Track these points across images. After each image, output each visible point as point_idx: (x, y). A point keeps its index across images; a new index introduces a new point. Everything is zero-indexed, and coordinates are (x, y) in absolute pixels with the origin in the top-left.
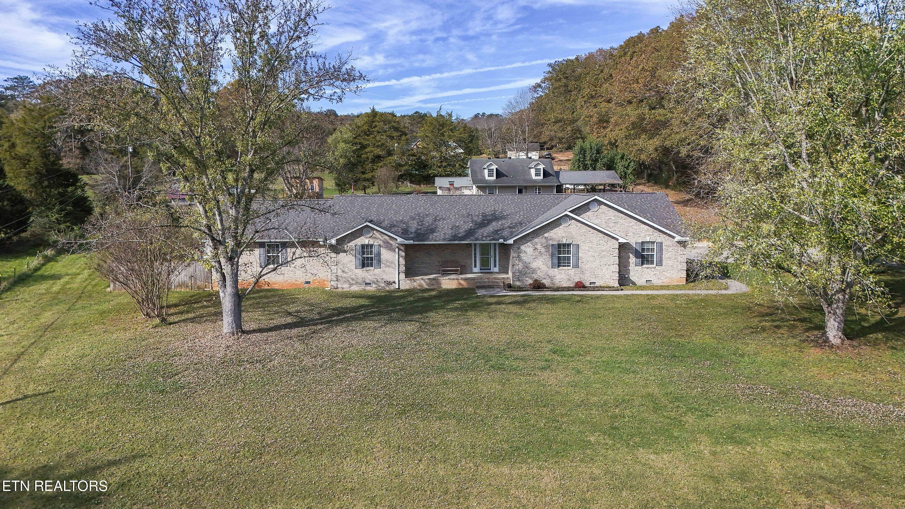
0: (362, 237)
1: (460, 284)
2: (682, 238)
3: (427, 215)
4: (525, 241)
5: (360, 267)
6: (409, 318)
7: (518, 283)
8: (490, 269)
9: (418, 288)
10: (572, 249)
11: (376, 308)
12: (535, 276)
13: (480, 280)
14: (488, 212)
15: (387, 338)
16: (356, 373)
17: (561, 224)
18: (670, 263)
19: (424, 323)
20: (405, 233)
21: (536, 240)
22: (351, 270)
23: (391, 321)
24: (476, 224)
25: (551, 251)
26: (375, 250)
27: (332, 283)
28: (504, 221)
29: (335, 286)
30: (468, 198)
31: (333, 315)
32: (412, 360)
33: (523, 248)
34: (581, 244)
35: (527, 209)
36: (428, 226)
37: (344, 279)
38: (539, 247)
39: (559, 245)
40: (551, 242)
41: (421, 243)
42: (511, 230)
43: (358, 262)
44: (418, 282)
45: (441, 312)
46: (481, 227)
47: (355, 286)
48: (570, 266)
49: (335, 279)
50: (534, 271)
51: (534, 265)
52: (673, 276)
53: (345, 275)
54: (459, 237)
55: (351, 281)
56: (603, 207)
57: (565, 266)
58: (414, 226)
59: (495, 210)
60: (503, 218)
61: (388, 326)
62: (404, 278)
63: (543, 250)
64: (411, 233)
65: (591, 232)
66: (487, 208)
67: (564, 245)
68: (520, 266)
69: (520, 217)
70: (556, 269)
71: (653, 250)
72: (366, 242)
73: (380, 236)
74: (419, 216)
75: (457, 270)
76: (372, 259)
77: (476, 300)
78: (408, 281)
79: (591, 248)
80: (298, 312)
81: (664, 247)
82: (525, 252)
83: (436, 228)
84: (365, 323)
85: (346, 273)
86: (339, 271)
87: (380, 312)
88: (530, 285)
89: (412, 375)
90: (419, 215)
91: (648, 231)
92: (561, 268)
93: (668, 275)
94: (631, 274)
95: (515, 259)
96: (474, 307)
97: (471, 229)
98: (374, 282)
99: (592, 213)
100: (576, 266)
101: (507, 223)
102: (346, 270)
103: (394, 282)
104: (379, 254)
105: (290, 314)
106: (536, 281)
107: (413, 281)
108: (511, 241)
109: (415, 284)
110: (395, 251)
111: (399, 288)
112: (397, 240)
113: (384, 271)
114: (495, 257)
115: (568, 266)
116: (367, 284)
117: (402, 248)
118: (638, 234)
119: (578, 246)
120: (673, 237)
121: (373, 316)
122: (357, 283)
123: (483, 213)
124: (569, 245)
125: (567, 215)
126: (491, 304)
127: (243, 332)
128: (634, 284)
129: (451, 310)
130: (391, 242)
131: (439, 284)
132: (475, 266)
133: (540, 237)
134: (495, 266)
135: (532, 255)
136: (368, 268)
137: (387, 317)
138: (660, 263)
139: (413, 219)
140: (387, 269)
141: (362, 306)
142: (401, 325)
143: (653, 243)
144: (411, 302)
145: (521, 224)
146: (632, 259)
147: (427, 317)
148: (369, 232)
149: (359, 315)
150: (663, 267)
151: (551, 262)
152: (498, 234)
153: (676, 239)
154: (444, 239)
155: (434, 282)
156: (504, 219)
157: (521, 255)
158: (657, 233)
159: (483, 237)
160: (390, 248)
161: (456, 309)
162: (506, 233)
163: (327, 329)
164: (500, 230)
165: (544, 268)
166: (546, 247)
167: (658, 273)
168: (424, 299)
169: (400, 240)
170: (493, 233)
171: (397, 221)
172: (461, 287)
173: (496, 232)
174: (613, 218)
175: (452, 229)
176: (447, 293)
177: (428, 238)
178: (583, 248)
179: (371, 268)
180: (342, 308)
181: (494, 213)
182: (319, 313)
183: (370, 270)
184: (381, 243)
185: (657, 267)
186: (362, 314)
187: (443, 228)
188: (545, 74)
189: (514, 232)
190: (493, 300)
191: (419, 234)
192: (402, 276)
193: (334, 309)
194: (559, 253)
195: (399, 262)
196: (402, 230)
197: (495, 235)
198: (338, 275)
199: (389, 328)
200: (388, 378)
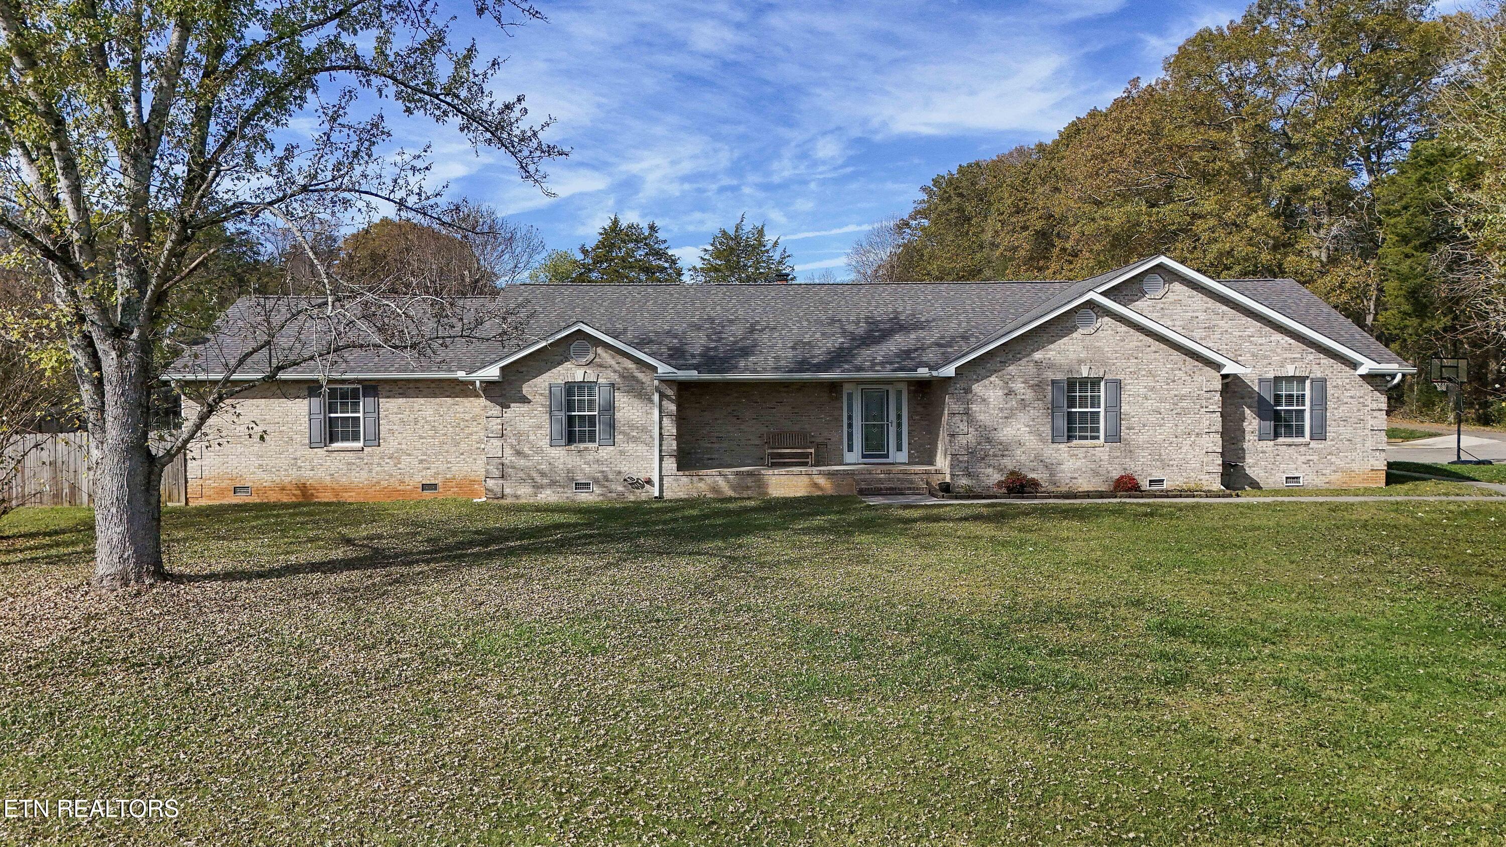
0: (567, 365)
1: (816, 485)
2: (1377, 366)
3: (731, 322)
4: (983, 372)
5: (563, 442)
6: (690, 547)
7: (964, 481)
8: (887, 456)
9: (709, 495)
10: (1102, 394)
11: (598, 529)
12: (1009, 463)
13: (868, 476)
14: (880, 316)
15: (621, 596)
16: (500, 697)
17: (1074, 329)
18: (1346, 431)
19: (733, 559)
20: (676, 356)
21: (1012, 369)
22: (539, 451)
23: (637, 552)
24: (853, 339)
25: (1049, 397)
26: (600, 397)
27: (491, 483)
28: (922, 333)
29: (498, 490)
30: (828, 289)
31: (471, 544)
32: (703, 654)
33: (977, 388)
34: (1127, 380)
35: (973, 309)
36: (735, 343)
37: (521, 474)
38: (1018, 386)
39: (1071, 384)
40: (1050, 375)
41: (717, 377)
42: (943, 350)
43: (556, 427)
44: (709, 480)
45: (778, 535)
46: (868, 345)
47: (548, 492)
48: (1098, 438)
49: (497, 473)
50: (1005, 449)
51: (1007, 433)
52: (1355, 466)
53: (522, 462)
54: (815, 365)
55: (538, 479)
56: (1177, 286)
57: (1086, 438)
58: (698, 342)
59: (895, 311)
60: (918, 326)
61: (628, 565)
62: (675, 471)
63: (1029, 395)
64: (693, 356)
65: (1153, 348)
66: (876, 307)
67: (1084, 382)
68: (968, 437)
69: (959, 324)
70: (1062, 446)
71: (1301, 399)
72: (578, 375)
73: (613, 363)
74: (712, 323)
75: (806, 455)
76: (592, 419)
77: (866, 514)
78: (684, 479)
79: (1152, 389)
80: (370, 538)
81: (1330, 391)
82: (984, 400)
83: (755, 346)
84: (561, 559)
85: (526, 456)
86: (508, 451)
87: (609, 536)
88: (1000, 484)
89: (706, 704)
90: (711, 320)
91: (1289, 349)
92: (1075, 442)
93: (1342, 464)
94: (1249, 460)
95: (957, 418)
96: (868, 525)
97: (841, 349)
98: (596, 481)
99: (1150, 303)
100: (1114, 437)
101: (931, 336)
102: (526, 450)
103: (649, 482)
104: (610, 408)
105: (349, 541)
106: (1013, 473)
107: (695, 478)
108: (949, 371)
109: (701, 485)
110: (651, 401)
111: (661, 497)
112: (655, 369)
113: (622, 453)
114: (899, 425)
115: (1093, 438)
116: (579, 486)
117: (669, 392)
118: (1266, 357)
119: (1118, 386)
120: (1354, 365)
121: (585, 544)
122: (553, 483)
123: (867, 317)
124: (1095, 383)
125: (1090, 304)
126: (915, 520)
127: (161, 575)
128: (1255, 485)
129: (806, 531)
130: (640, 376)
131: (761, 485)
132: (850, 449)
133: (1023, 362)
134: (899, 448)
135: (1001, 410)
136: (582, 446)
137: (625, 546)
138: (1319, 434)
139: (699, 328)
140: (630, 447)
141: (558, 526)
142: (666, 561)
143: (1302, 380)
144: (692, 519)
145: (965, 338)
146: (1252, 423)
147: (740, 546)
148: (587, 352)
149: (547, 542)
150: (1329, 442)
151: (1049, 426)
152: (912, 359)
153: (1362, 370)
154: (777, 369)
155: (749, 481)
156: (922, 329)
157: (974, 407)
158: (1312, 355)
159: (874, 364)
160: (638, 392)
161: (821, 530)
162: (931, 356)
163: (439, 574)
164: (916, 350)
165: (1031, 441)
166: (1038, 387)
167: (1315, 458)
168: (728, 513)
169: (663, 369)
170: (897, 355)
171: (656, 333)
172: (820, 493)
173: (906, 354)
174: (1202, 316)
175: (793, 348)
176: (785, 504)
177: (736, 367)
178: (1133, 389)
179: (591, 445)
180: (501, 530)
181: (896, 318)
182: (429, 541)
183: (586, 449)
184: (615, 378)
185: (1313, 444)
186: (553, 542)
187: (772, 347)
188: (916, 205)
189: (951, 353)
190: (916, 514)
191: (712, 358)
192: (670, 465)
193: (477, 532)
194: (1071, 403)
195: (661, 428)
196: (669, 349)
197: (904, 360)
198: (506, 462)
199: (628, 570)
200: (616, 715)
